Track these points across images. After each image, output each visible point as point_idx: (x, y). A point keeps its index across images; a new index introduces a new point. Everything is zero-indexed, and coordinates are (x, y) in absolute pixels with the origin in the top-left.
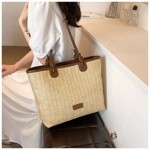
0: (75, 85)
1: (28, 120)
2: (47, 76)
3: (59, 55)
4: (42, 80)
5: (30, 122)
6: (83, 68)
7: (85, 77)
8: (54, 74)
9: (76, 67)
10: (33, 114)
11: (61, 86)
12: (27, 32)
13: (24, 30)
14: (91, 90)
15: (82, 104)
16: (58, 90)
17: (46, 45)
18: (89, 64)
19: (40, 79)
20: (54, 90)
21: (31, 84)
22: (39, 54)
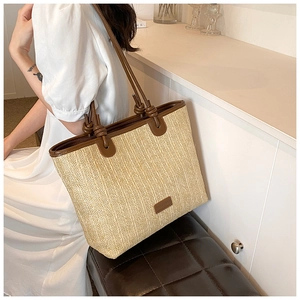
0: (151, 165)
1: (55, 252)
2: (95, 156)
3: (107, 110)
4: (88, 166)
5: (60, 256)
6: (159, 129)
7: (165, 145)
8: (108, 150)
9: (145, 130)
10: (63, 238)
11: (125, 172)
12: (33, 72)
13: (24, 67)
14: (181, 169)
15: (169, 198)
16: (122, 180)
17: (82, 93)
18: (169, 119)
19: (84, 164)
20: (114, 180)
21: (65, 177)
22: (69, 113)
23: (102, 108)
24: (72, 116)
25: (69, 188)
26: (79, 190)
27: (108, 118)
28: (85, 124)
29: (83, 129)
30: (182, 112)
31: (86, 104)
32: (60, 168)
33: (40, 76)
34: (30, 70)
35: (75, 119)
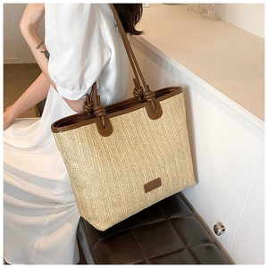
0: (144, 146)
1: (48, 219)
2: (93, 135)
3: (108, 91)
4: (86, 144)
5: (52, 223)
6: (155, 113)
7: (160, 129)
8: (106, 130)
9: (142, 113)
10: (57, 207)
11: (119, 151)
12: (41, 49)
13: (32, 44)
14: (173, 153)
15: (159, 179)
16: (116, 159)
17: (86, 74)
18: (165, 104)
19: (82, 142)
20: (109, 159)
21: (63, 152)
22: (72, 92)
23: (103, 89)
24: (75, 95)
25: (66, 162)
26: (76, 165)
27: (108, 98)
28: (86, 103)
29: (84, 108)
30: (178, 98)
31: (89, 85)
32: (59, 143)
33: (47, 55)
34: (38, 48)
35: (77, 98)
